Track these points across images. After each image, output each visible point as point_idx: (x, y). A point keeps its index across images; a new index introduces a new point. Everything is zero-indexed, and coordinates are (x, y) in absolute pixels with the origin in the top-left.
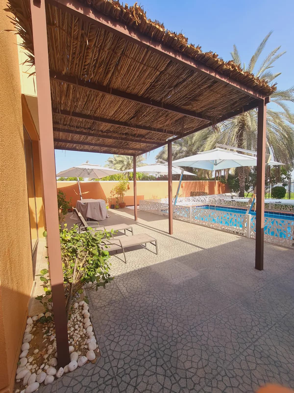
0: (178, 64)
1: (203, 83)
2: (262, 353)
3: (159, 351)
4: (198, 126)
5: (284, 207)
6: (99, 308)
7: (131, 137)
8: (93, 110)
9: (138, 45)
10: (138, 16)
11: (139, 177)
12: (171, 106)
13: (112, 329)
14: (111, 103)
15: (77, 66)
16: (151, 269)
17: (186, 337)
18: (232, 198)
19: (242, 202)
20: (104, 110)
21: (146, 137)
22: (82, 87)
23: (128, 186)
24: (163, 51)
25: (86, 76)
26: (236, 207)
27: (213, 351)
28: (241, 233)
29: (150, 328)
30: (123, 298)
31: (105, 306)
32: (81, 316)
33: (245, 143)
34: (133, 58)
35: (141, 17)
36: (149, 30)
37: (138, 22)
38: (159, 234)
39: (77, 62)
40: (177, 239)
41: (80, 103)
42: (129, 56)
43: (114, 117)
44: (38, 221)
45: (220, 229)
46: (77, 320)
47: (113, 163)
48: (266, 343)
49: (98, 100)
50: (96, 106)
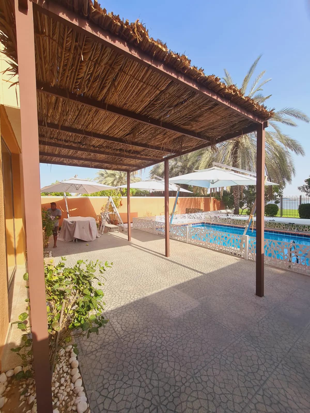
0: (179, 85)
1: (203, 105)
2: (272, 399)
3: (162, 406)
4: (197, 145)
5: (277, 225)
6: (90, 353)
7: (125, 153)
8: (85, 124)
9: (138, 63)
10: (140, 33)
11: (132, 193)
12: (170, 125)
13: (105, 381)
14: (105, 119)
15: (68, 79)
16: (148, 300)
17: (190, 385)
18: (228, 216)
19: (237, 220)
20: (97, 125)
21: (142, 154)
22: (73, 101)
23: (121, 202)
24: (165, 71)
25: (78, 90)
26: (231, 225)
27: (220, 401)
28: (239, 254)
29: (149, 376)
30: (117, 338)
31: (96, 350)
32: (68, 365)
33: (240, 161)
34: (132, 75)
35: (143, 36)
36: (151, 49)
37: (139, 40)
38: (155, 256)
39: (69, 74)
40: (174, 262)
41: (70, 116)
42: (128, 73)
43: (108, 132)
44: (16, 246)
45: (218, 250)
46: (63, 371)
47: (105, 176)
48: (275, 386)
49: (90, 115)
50: (88, 121)
